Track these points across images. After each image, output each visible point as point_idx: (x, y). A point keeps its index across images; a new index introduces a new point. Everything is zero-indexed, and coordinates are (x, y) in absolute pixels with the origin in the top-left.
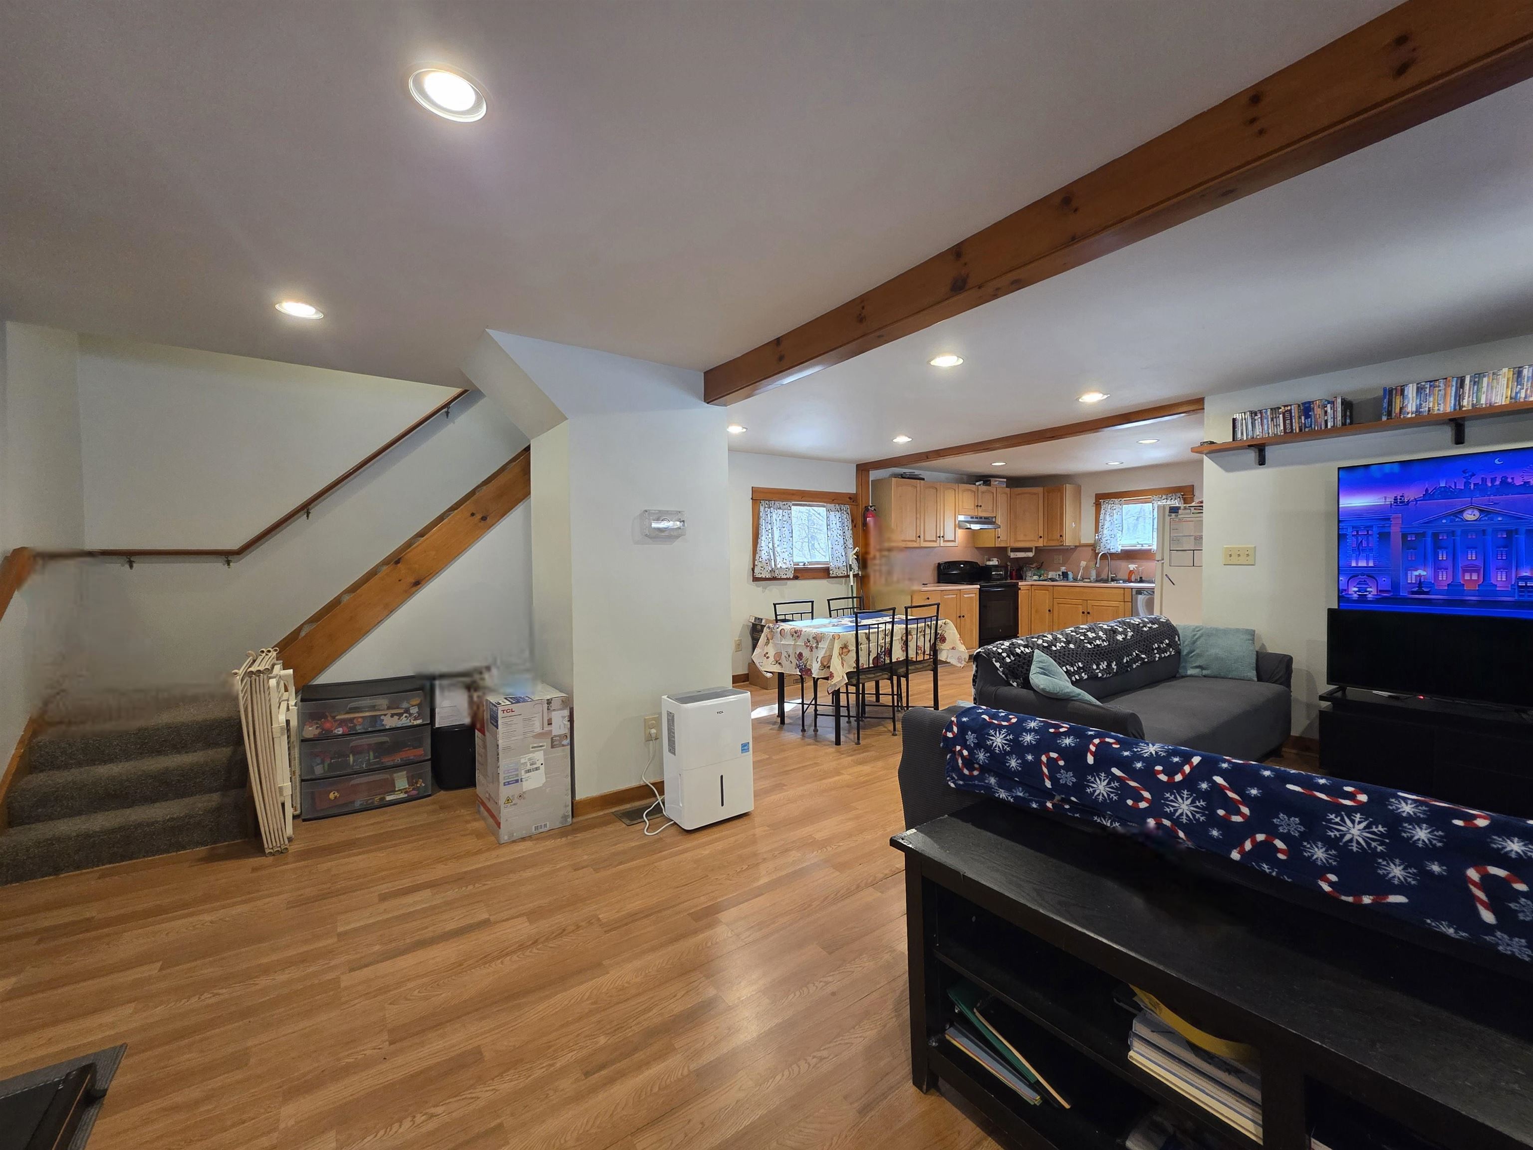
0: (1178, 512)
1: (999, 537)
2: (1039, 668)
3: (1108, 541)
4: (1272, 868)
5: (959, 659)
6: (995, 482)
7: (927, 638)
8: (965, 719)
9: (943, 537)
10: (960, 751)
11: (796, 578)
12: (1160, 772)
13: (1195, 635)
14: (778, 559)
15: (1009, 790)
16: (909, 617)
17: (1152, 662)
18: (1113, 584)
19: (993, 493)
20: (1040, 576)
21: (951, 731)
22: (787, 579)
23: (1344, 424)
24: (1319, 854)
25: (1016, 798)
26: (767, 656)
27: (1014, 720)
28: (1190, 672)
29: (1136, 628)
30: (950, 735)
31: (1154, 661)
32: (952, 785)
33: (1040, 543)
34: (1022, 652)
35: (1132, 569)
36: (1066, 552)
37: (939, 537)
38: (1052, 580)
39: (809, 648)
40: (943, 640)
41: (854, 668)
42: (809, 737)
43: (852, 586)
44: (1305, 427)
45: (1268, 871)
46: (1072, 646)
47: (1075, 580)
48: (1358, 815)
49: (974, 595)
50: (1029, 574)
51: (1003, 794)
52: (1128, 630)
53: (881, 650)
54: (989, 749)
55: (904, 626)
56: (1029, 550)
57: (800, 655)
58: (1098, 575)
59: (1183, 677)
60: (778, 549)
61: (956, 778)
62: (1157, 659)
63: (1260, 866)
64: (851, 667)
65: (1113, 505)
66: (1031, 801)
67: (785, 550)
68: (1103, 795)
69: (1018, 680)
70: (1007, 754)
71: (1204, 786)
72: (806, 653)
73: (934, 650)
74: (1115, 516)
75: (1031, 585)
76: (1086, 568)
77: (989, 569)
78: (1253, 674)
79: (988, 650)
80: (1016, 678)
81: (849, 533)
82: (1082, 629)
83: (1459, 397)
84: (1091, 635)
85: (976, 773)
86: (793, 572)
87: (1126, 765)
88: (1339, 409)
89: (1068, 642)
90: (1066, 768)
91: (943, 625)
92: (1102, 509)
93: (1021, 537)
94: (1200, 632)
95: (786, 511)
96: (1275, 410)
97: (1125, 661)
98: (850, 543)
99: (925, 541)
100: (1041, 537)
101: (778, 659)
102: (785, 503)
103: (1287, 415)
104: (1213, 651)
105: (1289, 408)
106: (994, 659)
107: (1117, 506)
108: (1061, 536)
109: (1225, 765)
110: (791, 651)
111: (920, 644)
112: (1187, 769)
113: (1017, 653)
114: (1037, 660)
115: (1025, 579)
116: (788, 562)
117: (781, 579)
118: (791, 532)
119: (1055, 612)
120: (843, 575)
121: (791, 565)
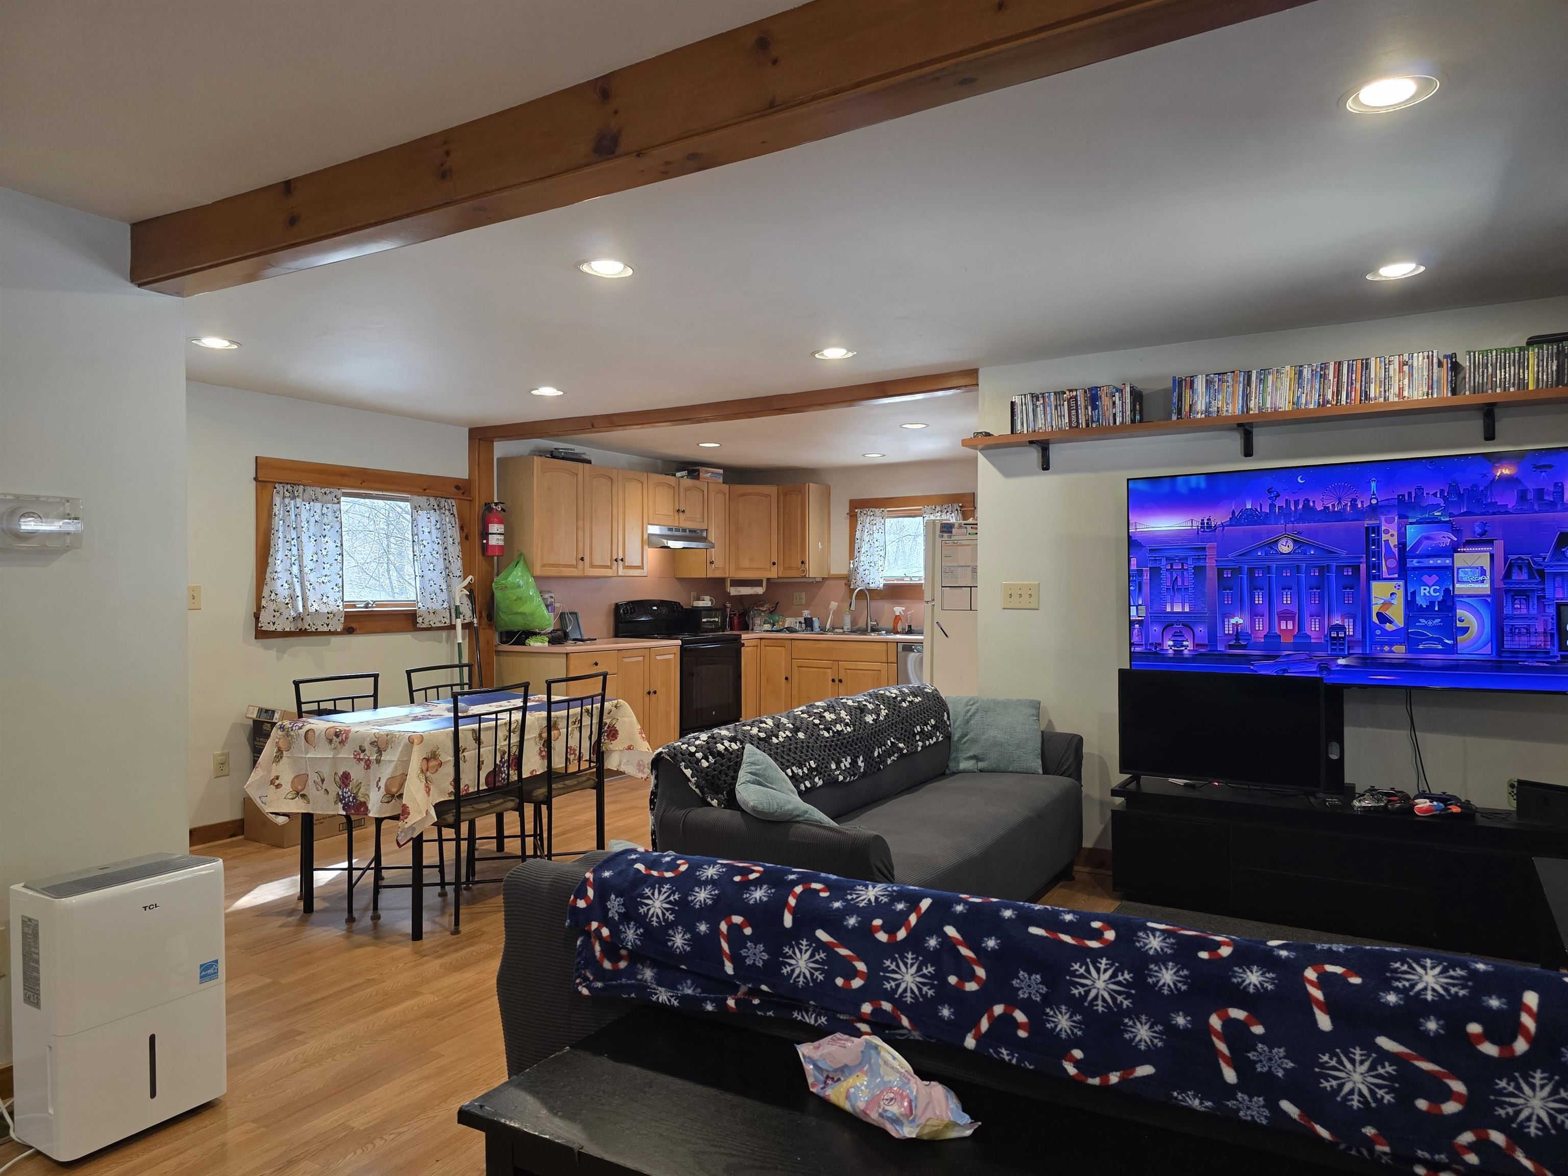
0: (952, 533)
1: (712, 563)
2: (750, 773)
3: (867, 571)
4: (1011, 1054)
5: (640, 766)
6: (706, 474)
7: (586, 733)
8: (607, 874)
9: (622, 560)
10: (598, 930)
11: (349, 630)
12: (878, 929)
13: (968, 711)
14: (312, 596)
15: (672, 986)
16: (554, 698)
17: (913, 753)
18: (874, 636)
19: (703, 491)
20: (774, 625)
21: (584, 896)
22: (330, 633)
23: (1133, 421)
24: (1063, 1022)
25: (683, 999)
26: (277, 782)
27: (683, 868)
28: (964, 765)
29: (892, 704)
30: (581, 904)
31: (916, 752)
32: (585, 991)
33: (773, 574)
34: (726, 749)
35: (898, 614)
36: (813, 586)
37: (616, 560)
38: (790, 630)
39: (362, 763)
40: (613, 734)
41: (450, 794)
42: (362, 932)
43: (459, 644)
44: (1093, 422)
45: (1007, 1058)
46: (801, 735)
47: (823, 630)
48: (1104, 961)
49: (672, 656)
50: (758, 621)
51: (663, 996)
52: (882, 706)
53: (502, 758)
54: (642, 921)
55: (545, 714)
56: (757, 583)
57: (345, 778)
58: (854, 622)
59: (954, 773)
60: (312, 577)
61: (591, 978)
62: (919, 749)
63: (999, 1053)
64: (443, 791)
65: (872, 518)
66: (704, 1000)
67: (326, 579)
68: (805, 977)
69: (720, 796)
70: (672, 925)
71: (933, 942)
72: (357, 772)
73: (599, 753)
74: (876, 536)
75: (761, 639)
76: (838, 613)
77: (697, 613)
78: (1037, 764)
79: (674, 749)
80: (716, 792)
81: (455, 550)
82: (818, 707)
83: (1246, 397)
84: (829, 716)
85: (623, 965)
86: (342, 620)
87: (833, 923)
88: (1128, 401)
89: (796, 730)
90: (754, 939)
91: (614, 709)
92: (859, 523)
93: (746, 563)
94: (974, 707)
95: (329, 505)
96: (1059, 394)
97: (876, 754)
98: (457, 566)
99: (593, 566)
100: (774, 564)
101: (300, 788)
102: (327, 490)
103: (1073, 403)
104: (992, 733)
105: (1074, 393)
106: (683, 763)
107: (878, 520)
108: (803, 562)
109: (959, 908)
110: (326, 772)
111: (574, 743)
112: (913, 919)
113: (719, 753)
114: (748, 760)
115: (752, 630)
116: (331, 601)
117: (317, 633)
118: (339, 545)
119: (795, 681)
120: (443, 625)
121: (338, 606)
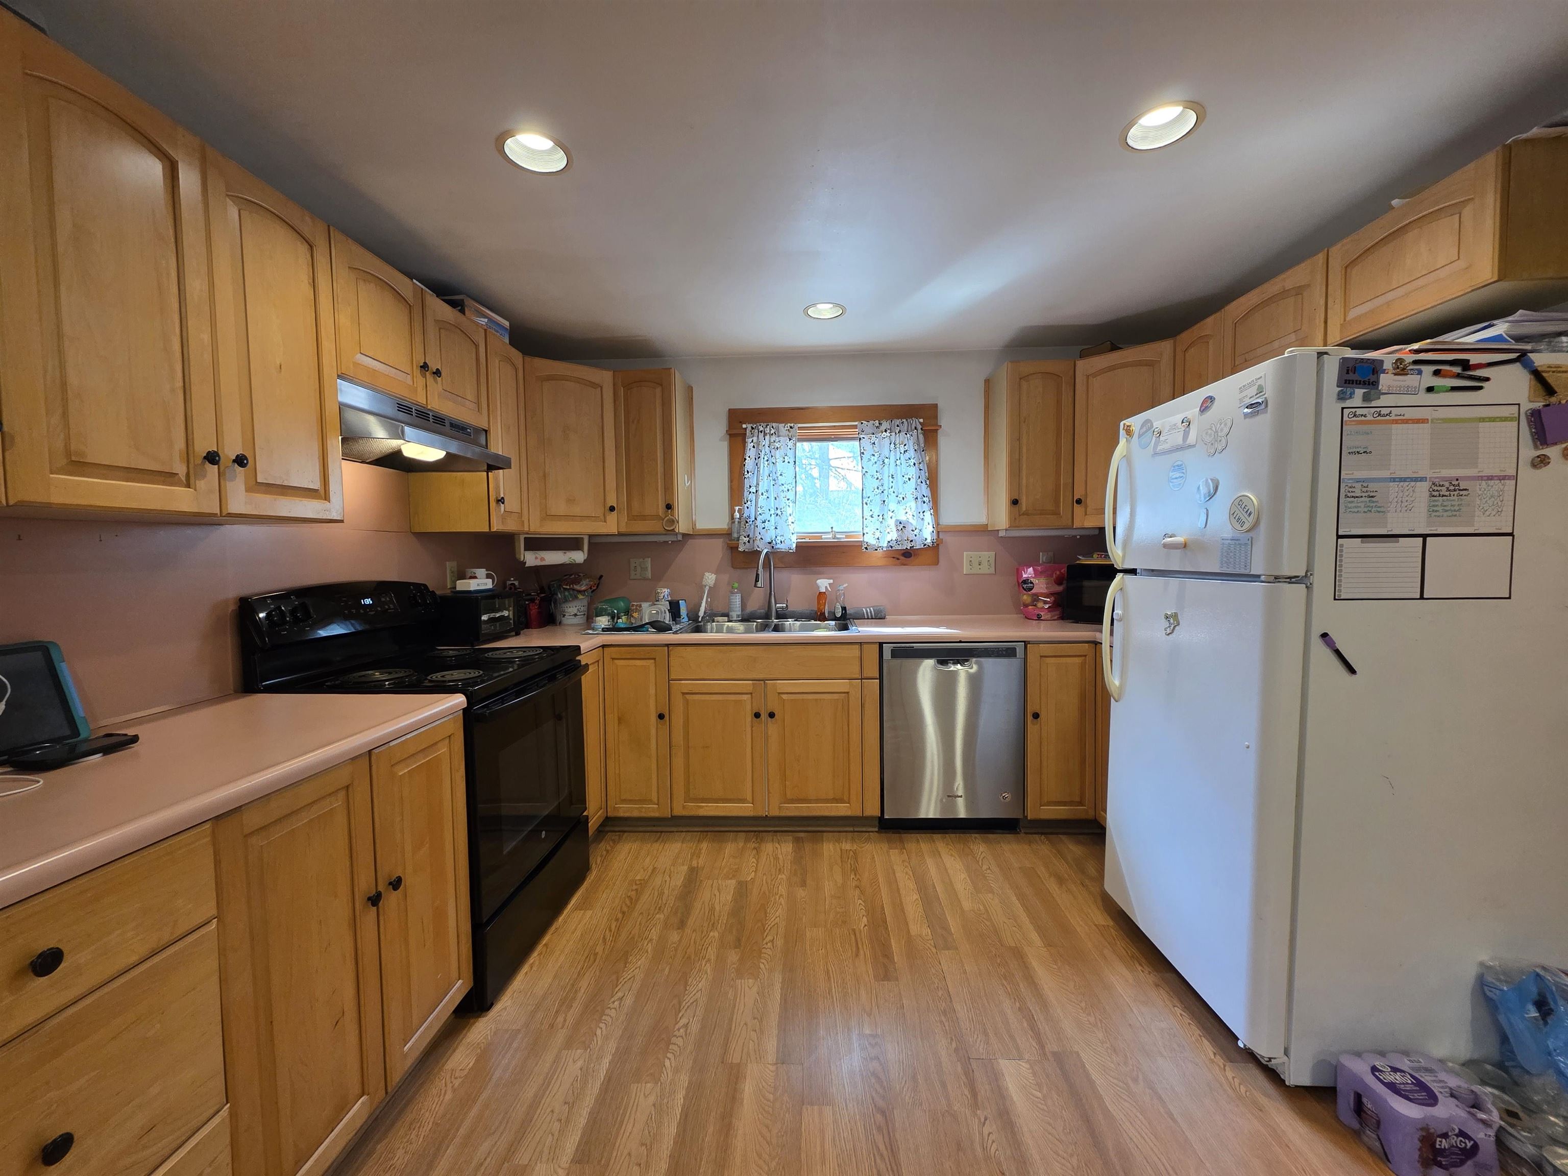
0: (1374, 384)
1: (501, 501)
3: (769, 523)
6: (477, 313)
19: (477, 346)
20: (616, 618)
33: (611, 526)
35: (822, 589)
36: (661, 551)
47: (698, 626)
50: (571, 609)
56: (572, 543)
65: (773, 438)
74: (780, 465)
75: (603, 646)
92: (750, 445)
93: (559, 506)
100: (612, 509)
107: (783, 442)
108: (666, 508)
119: (678, 719)
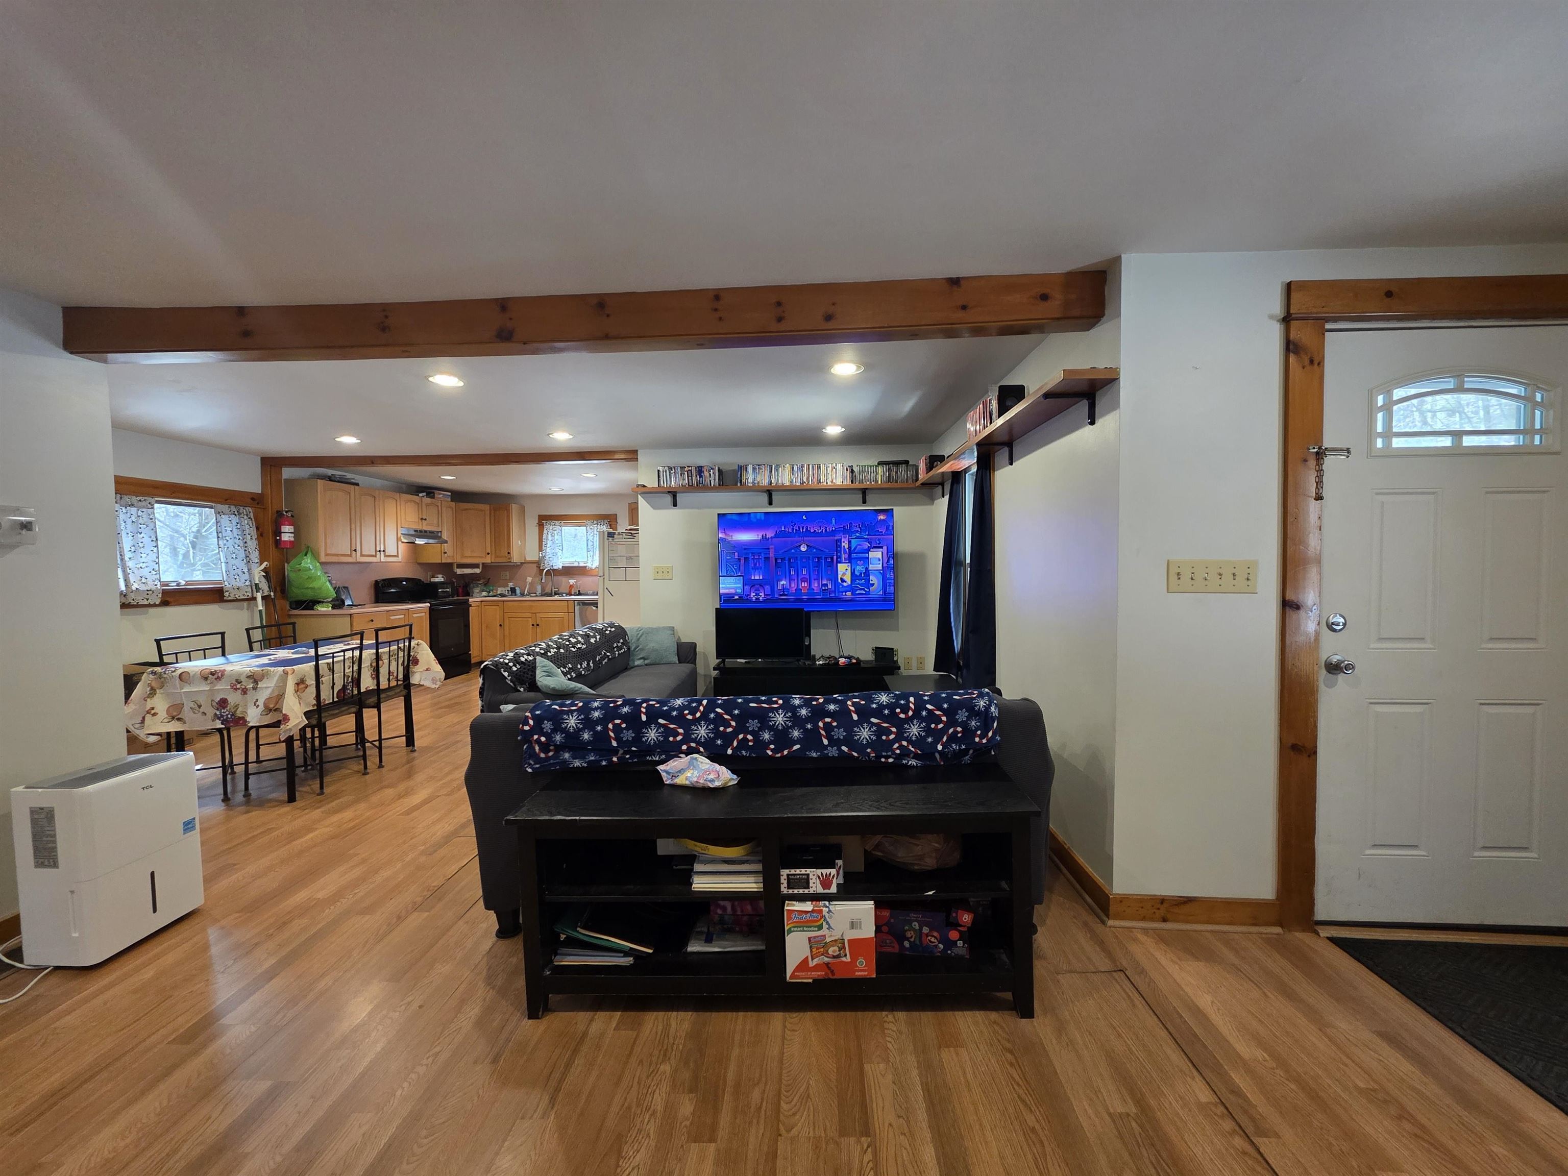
0: (613, 537)
1: (445, 553)
2: (544, 671)
3: (551, 559)
4: (747, 752)
5: (434, 681)
6: (439, 495)
7: (400, 662)
8: (538, 712)
9: (384, 551)
10: (539, 739)
11: (165, 603)
12: (687, 714)
13: (638, 634)
14: (132, 578)
15: (582, 758)
16: (365, 642)
17: (614, 658)
18: (556, 597)
19: (438, 506)
20: (489, 592)
21: (528, 724)
22: (150, 606)
23: (719, 485)
24: (766, 736)
25: (589, 762)
26: (153, 712)
27: (581, 704)
28: (637, 663)
29: (601, 632)
30: (527, 728)
31: (615, 657)
32: (530, 770)
33: (488, 560)
34: (526, 660)
35: (571, 584)
36: (514, 568)
37: (380, 551)
38: (502, 595)
39: (239, 691)
40: (416, 662)
41: (313, 706)
42: (240, 805)
43: (260, 611)
44: (700, 483)
45: (745, 754)
46: (562, 651)
47: (522, 595)
48: (780, 710)
49: (423, 614)
50: (476, 590)
51: (577, 763)
52: (596, 634)
53: (347, 680)
54: (564, 731)
55: (374, 651)
56: (476, 566)
57: (223, 703)
58: (543, 589)
59: (632, 668)
60: (130, 564)
61: (533, 763)
62: (617, 655)
63: (741, 753)
64: (310, 702)
65: (553, 526)
66: (601, 761)
67: (144, 565)
68: (654, 740)
69: (524, 686)
70: (580, 730)
71: (712, 715)
72: (233, 698)
73: (407, 677)
74: (556, 537)
75: (481, 601)
76: (531, 584)
77: (436, 585)
78: (676, 659)
79: (496, 661)
80: (522, 683)
81: (253, 544)
82: (565, 636)
83: (770, 477)
84: (573, 640)
85: (551, 754)
86: (160, 595)
87: (666, 715)
88: (717, 474)
89: (558, 648)
90: (626, 729)
91: (416, 646)
92: (545, 529)
93: (468, 553)
94: (641, 632)
95: (143, 510)
96: (682, 468)
97: (597, 659)
98: (255, 556)
99: (362, 555)
100: (488, 554)
101: (175, 714)
102: (142, 498)
103: (690, 473)
104: (652, 645)
105: (690, 468)
106: (502, 669)
107: (557, 528)
108: (509, 553)
109: (720, 702)
110: (202, 700)
111: (393, 668)
112: (701, 708)
113: (522, 662)
114: (541, 665)
115: (472, 596)
116: (150, 583)
117: (138, 606)
118: (155, 539)
119: (506, 628)
120: (246, 597)
121: (156, 585)
